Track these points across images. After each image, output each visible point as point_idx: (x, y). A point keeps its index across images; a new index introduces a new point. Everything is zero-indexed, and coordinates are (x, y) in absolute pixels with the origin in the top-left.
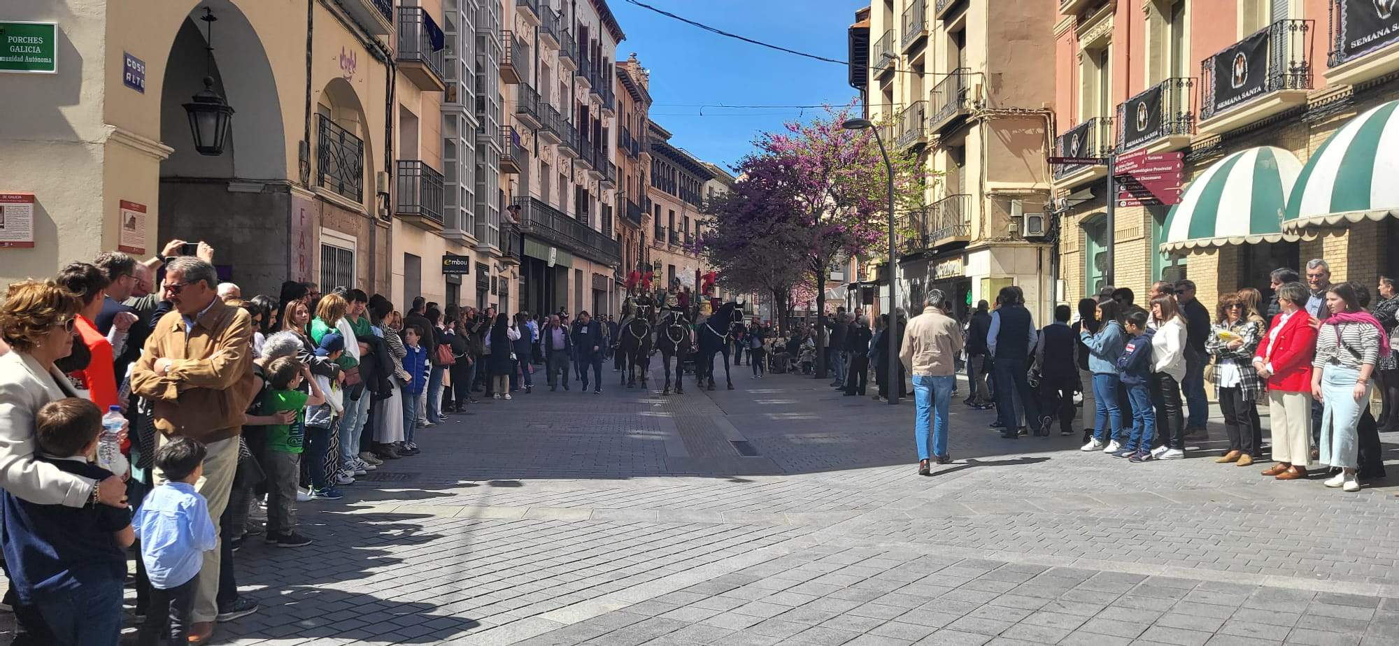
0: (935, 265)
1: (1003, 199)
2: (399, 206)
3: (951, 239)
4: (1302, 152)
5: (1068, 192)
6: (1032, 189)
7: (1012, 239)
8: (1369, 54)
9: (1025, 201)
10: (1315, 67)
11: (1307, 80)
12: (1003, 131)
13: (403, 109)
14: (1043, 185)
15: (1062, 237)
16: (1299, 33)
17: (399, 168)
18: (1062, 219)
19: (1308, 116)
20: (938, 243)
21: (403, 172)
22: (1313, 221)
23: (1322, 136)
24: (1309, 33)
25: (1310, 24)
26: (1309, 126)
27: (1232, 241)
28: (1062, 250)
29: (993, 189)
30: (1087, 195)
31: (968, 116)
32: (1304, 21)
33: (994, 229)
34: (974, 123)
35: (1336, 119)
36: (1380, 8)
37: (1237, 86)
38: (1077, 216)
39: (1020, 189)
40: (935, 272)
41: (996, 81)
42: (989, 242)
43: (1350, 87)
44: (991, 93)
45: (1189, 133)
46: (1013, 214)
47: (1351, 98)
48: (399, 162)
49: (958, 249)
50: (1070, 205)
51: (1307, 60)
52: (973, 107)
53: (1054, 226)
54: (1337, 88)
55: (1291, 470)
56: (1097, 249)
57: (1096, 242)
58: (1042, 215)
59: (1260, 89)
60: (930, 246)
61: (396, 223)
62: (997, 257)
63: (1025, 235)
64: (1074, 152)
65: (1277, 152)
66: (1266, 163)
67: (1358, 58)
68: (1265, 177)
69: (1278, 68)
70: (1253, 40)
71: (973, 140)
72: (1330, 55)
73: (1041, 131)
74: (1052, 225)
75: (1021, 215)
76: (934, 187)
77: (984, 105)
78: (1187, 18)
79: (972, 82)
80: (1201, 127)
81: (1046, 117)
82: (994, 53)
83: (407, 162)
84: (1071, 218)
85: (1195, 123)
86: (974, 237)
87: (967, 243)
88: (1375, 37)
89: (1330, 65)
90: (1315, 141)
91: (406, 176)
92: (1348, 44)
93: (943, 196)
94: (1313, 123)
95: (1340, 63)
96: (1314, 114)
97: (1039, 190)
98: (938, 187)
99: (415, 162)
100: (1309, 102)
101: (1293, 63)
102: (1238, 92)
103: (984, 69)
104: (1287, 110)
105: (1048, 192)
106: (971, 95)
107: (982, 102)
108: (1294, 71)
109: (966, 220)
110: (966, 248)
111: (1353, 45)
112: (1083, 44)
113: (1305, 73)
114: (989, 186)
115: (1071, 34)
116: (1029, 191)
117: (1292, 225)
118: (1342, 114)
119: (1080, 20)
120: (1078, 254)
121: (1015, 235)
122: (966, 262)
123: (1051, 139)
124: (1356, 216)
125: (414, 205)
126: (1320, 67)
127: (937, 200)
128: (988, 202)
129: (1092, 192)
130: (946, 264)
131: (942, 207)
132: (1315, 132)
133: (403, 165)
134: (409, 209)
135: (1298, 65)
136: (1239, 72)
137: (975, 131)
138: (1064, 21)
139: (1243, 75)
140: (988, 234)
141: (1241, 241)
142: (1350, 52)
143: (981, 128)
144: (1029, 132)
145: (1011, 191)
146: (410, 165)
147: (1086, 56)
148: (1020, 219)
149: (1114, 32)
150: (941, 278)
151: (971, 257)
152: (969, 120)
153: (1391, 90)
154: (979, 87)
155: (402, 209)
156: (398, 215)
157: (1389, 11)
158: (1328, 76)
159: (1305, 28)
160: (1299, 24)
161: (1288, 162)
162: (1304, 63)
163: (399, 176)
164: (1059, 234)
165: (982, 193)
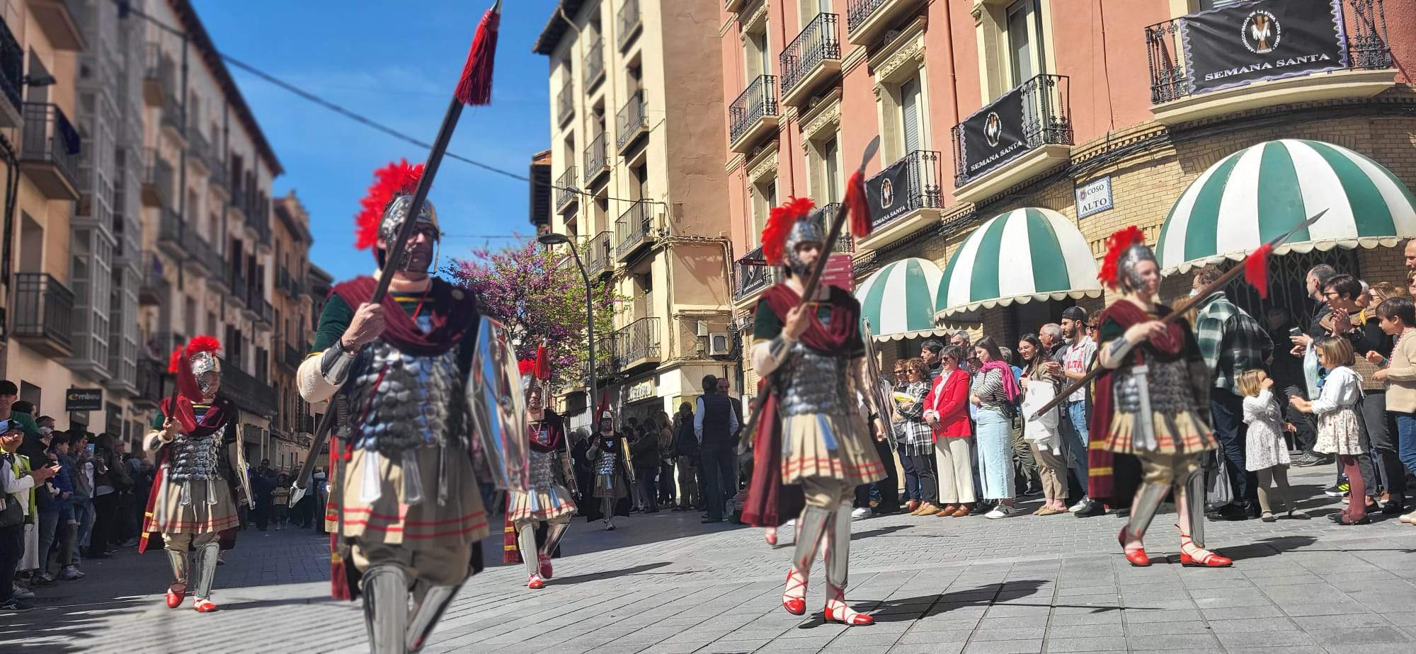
0: (627, 389)
1: (690, 320)
2: (16, 325)
3: (643, 361)
4: (941, 261)
5: (746, 312)
6: (717, 310)
7: (700, 358)
8: (984, 175)
9: (710, 322)
10: (944, 189)
11: (940, 203)
12: (687, 258)
13: (26, 218)
14: (725, 308)
15: (744, 355)
16: (930, 162)
17: (18, 283)
18: (744, 338)
19: (942, 231)
20: (630, 366)
21: (23, 287)
22: (958, 310)
23: (955, 246)
24: (937, 162)
25: (937, 155)
26: (945, 239)
27: (895, 338)
28: (745, 367)
29: (680, 311)
31: (653, 243)
32: (933, 152)
33: (683, 348)
34: (659, 250)
35: (964, 232)
36: (990, 138)
37: (886, 207)
39: (704, 311)
40: (628, 395)
41: (678, 211)
42: (679, 361)
43: (973, 205)
44: (674, 221)
45: (849, 251)
46: (699, 334)
47: (973, 214)
48: (18, 275)
49: (650, 371)
51: (938, 184)
52: (657, 234)
53: (737, 345)
54: (963, 206)
55: (963, 508)
58: (725, 335)
59: (904, 208)
60: (622, 369)
61: (12, 345)
62: (686, 375)
63: (711, 353)
64: (751, 273)
65: (922, 262)
66: (915, 271)
67: (976, 179)
68: (915, 283)
69: (917, 190)
70: (895, 167)
71: (659, 267)
72: (956, 177)
73: (720, 258)
74: (735, 345)
75: (707, 335)
76: (623, 312)
77: (668, 233)
78: (839, 155)
79: (656, 211)
80: (859, 243)
81: (723, 245)
82: (674, 185)
83: (29, 275)
85: (853, 242)
86: (664, 358)
87: (658, 364)
88: (988, 161)
89: (957, 186)
90: (950, 250)
91: (28, 291)
92: (969, 168)
93: (632, 321)
94: (947, 237)
95: (964, 184)
96: (947, 228)
97: (723, 312)
98: (626, 312)
99: (39, 275)
100: (943, 219)
101: (928, 186)
102: (887, 212)
103: (665, 200)
104: (927, 226)
105: (730, 313)
106: (655, 224)
107: (666, 230)
108: (929, 192)
109: (656, 342)
110: (657, 368)
111: (973, 168)
112: (752, 179)
113: (937, 195)
114: (676, 309)
115: (742, 170)
116: (714, 313)
117: (943, 316)
118: (967, 228)
119: (749, 158)
121: (703, 354)
122: (657, 383)
123: (729, 266)
124: (990, 303)
125: (36, 324)
126: (949, 189)
127: (626, 324)
128: (676, 323)
130: (637, 387)
131: (631, 331)
132: (949, 244)
133: (23, 278)
134: (30, 330)
135: (932, 189)
136: (887, 195)
137: (660, 257)
138: (733, 158)
139: (890, 197)
140: (678, 352)
141: (901, 337)
142: (971, 174)
143: (666, 255)
144: (711, 259)
145: (696, 313)
146: (33, 278)
147: (756, 190)
148: (705, 339)
149: (779, 167)
150: (636, 400)
151: (662, 377)
152: (654, 247)
153: (1003, 206)
154: (662, 216)
155: (20, 330)
156: (16, 336)
157: (996, 141)
158: (956, 195)
159: (934, 158)
160: (929, 154)
161: (931, 271)
162: (936, 187)
163: (18, 291)
164: (741, 352)
165: (669, 315)
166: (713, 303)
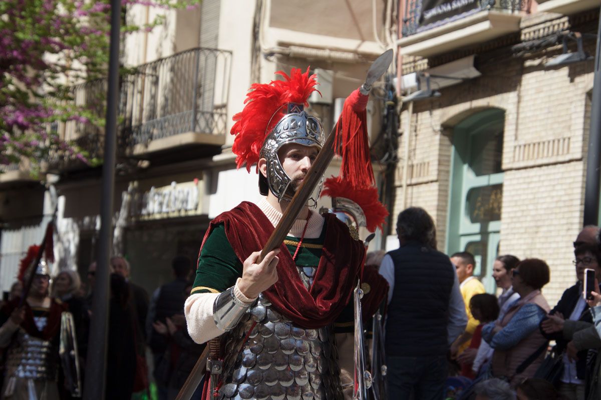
0: (143, 191)
1: (298, 66)
3: (187, 138)
5: (423, 64)
6: (355, 52)
9: (340, 75)
14: (373, 47)
15: (403, 151)
18: (406, 118)
20: (156, 145)
29: (281, 44)
30: (466, 70)
38: (438, 113)
39: (331, 49)
40: (142, 204)
50: (434, 86)
53: (389, 130)
56: (470, 179)
57: (471, 165)
60: (139, 149)
74: (384, 128)
75: (328, 100)
76: (149, 29)
84: (424, 116)
93: (167, 52)
97: (368, 58)
98: (158, 30)
109: (218, 101)
110: (217, 158)
114: (271, 37)
116: (350, 56)
120: (435, 186)
122: (212, 188)
127: (152, 57)
128: (268, 68)
129: (477, 65)
130: (166, 190)
131: (165, 75)
145: (314, 52)
150: (158, 217)
151: (224, 177)
164: (396, 146)
165: (256, 50)
166: (348, 35)
